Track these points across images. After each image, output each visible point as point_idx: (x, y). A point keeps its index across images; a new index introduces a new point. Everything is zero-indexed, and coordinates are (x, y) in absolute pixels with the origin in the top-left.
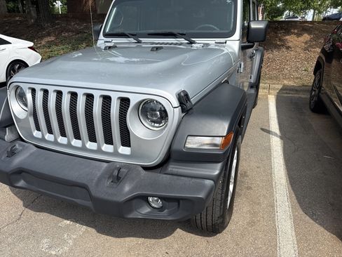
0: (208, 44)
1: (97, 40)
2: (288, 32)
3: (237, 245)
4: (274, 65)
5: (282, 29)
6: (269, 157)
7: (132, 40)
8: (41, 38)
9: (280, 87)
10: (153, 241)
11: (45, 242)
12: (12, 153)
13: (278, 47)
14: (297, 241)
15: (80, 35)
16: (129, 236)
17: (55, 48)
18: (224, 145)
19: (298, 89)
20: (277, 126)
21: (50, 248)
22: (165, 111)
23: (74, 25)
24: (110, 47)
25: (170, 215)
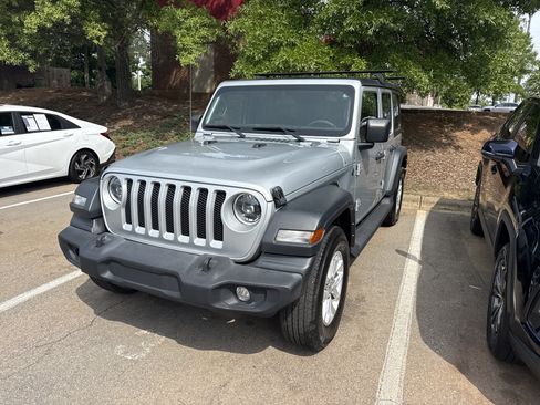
0: (319, 143)
1: (195, 131)
2: (458, 126)
3: (336, 365)
4: (434, 171)
5: (450, 121)
6: (398, 284)
7: (235, 134)
8: (115, 121)
9: (436, 200)
10: (240, 355)
11: (120, 349)
12: (101, 244)
13: (442, 146)
14: (407, 368)
15: (167, 120)
16: (214, 349)
17: (133, 135)
18: (313, 240)
19: (461, 203)
20: (419, 249)
21: (125, 353)
22: (259, 206)
23: (160, 106)
24: (210, 142)
25: (257, 306)
